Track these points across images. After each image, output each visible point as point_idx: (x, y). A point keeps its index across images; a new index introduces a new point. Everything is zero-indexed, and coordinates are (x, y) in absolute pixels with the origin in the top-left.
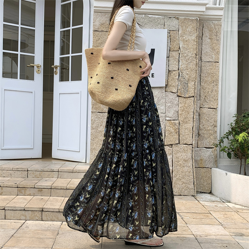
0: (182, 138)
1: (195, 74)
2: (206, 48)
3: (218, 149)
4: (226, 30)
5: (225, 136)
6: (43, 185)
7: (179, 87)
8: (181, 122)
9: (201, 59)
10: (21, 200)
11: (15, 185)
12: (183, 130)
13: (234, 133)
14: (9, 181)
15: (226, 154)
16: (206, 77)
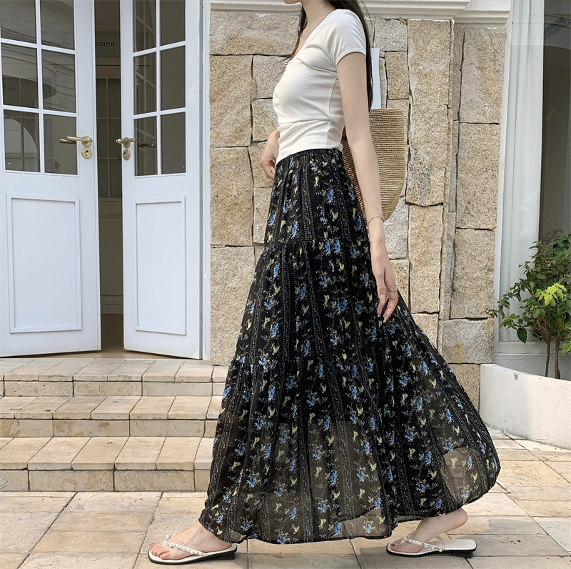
0: (415, 298)
1: (446, 152)
2: (471, 92)
3: (496, 319)
4: (515, 44)
5: (512, 291)
6: (111, 412)
7: (410, 184)
8: (414, 263)
9: (459, 117)
10: (63, 448)
11: (47, 415)
12: (418, 281)
13: (532, 284)
14: (32, 405)
15: (513, 332)
16: (469, 158)
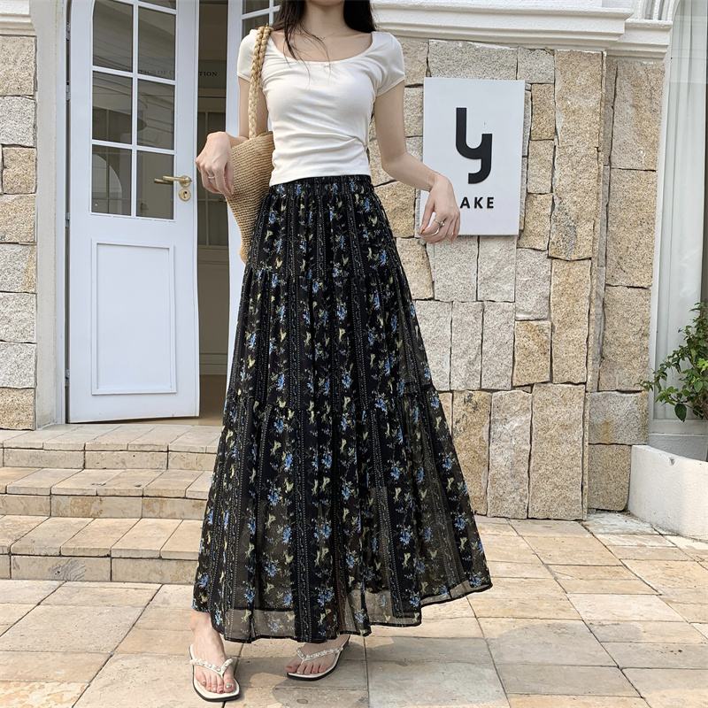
0: (558, 366)
1: (595, 202)
2: (624, 132)
3: (651, 393)
4: (674, 81)
5: (670, 361)
8: (556, 325)
9: (610, 161)
10: (152, 531)
11: (137, 491)
12: (561, 346)
13: (694, 353)
14: (119, 480)
15: (671, 408)
16: (621, 209)
